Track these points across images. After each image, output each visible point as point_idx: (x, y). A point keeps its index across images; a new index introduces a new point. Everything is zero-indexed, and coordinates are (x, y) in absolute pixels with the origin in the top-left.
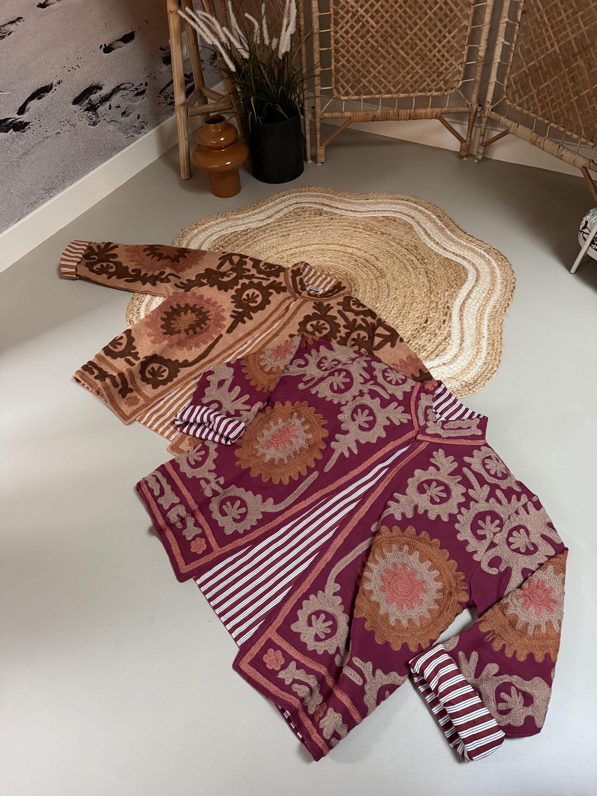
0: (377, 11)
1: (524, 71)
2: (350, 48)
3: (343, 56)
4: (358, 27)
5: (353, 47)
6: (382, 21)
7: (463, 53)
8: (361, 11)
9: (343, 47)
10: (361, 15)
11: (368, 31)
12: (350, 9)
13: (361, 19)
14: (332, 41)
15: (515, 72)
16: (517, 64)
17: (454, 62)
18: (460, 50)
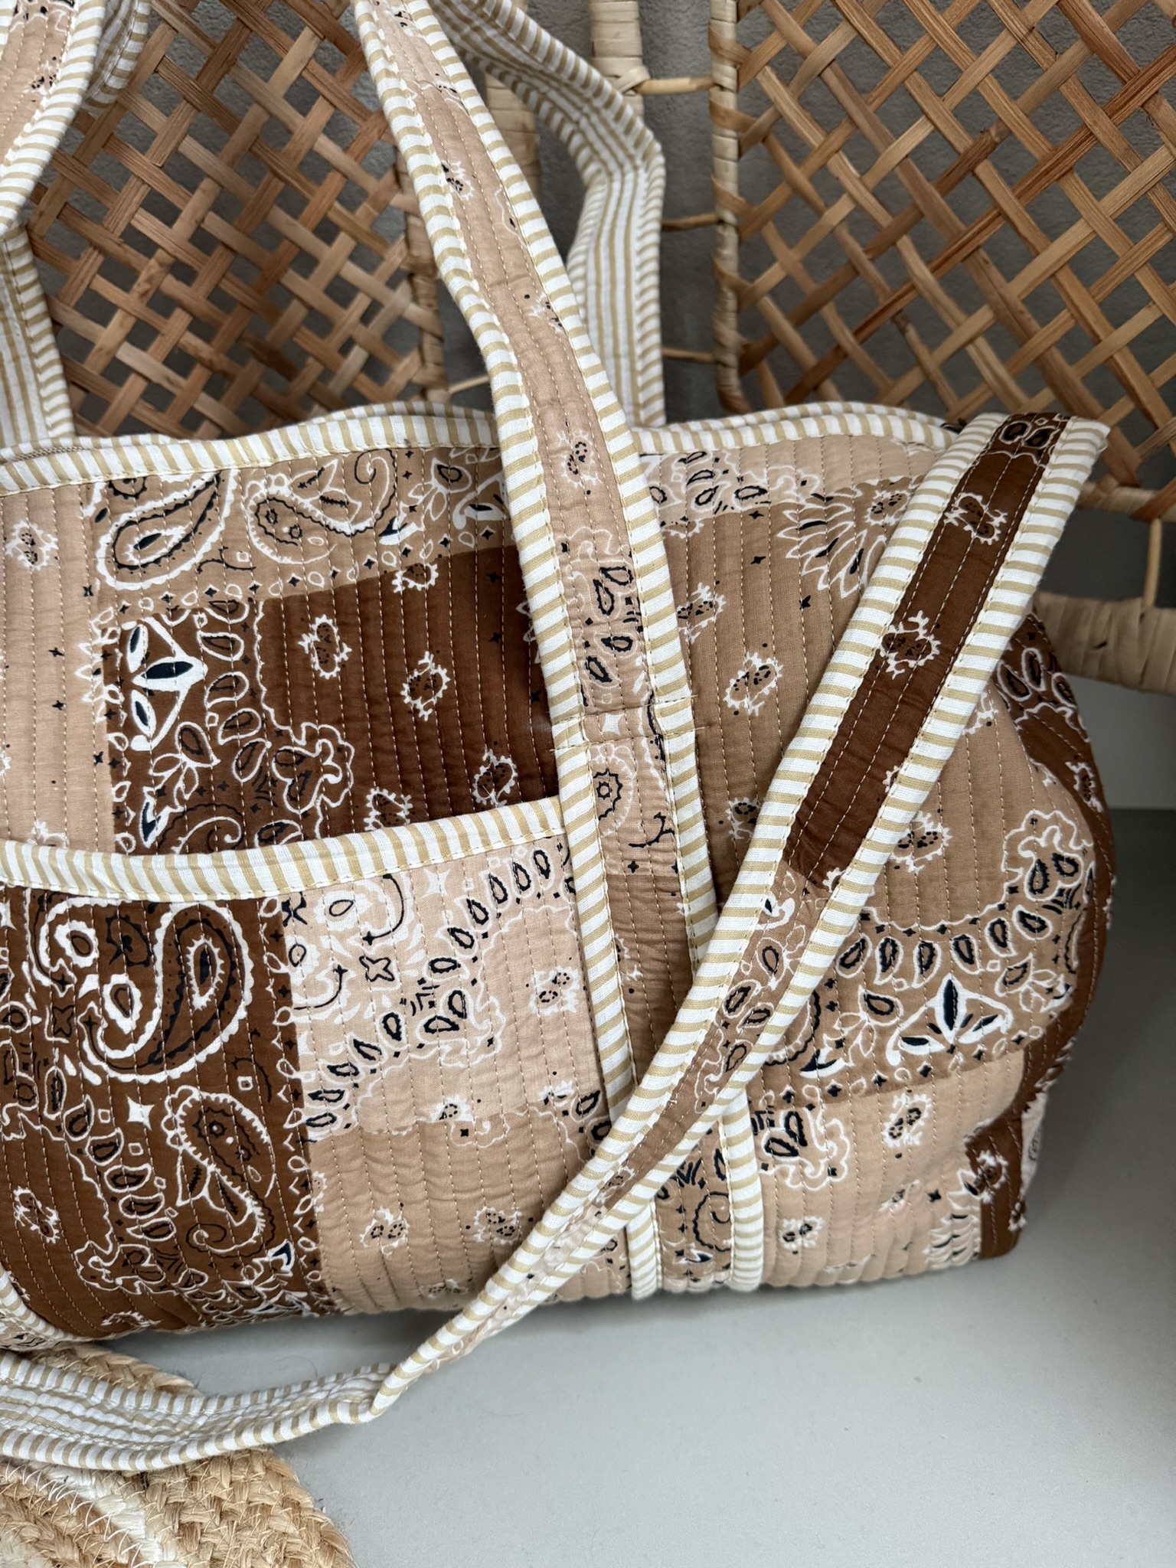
7: (397, 200)
15: (778, 246)
16: (780, 194)
17: (353, 273)
18: (370, 184)
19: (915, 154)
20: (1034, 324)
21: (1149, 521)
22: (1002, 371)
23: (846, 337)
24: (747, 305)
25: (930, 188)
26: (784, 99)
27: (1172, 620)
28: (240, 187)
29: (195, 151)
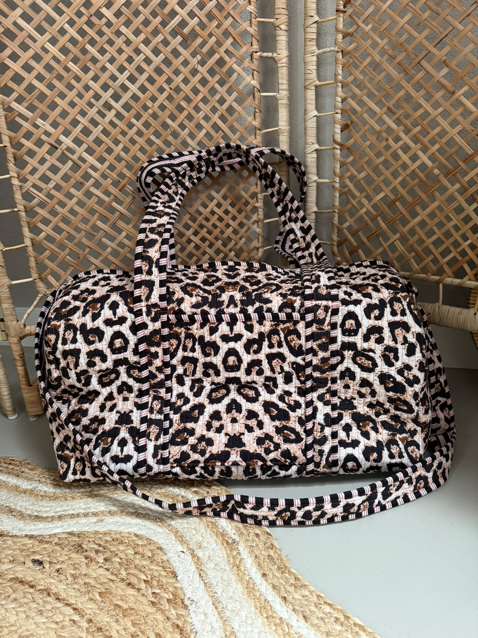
0: (98, 141)
2: (57, 206)
3: (46, 222)
4: (65, 168)
5: (62, 205)
6: (110, 158)
8: (67, 142)
9: (42, 205)
10: (69, 149)
11: (87, 177)
12: (44, 137)
13: (69, 155)
14: (18, 196)
15: (348, 218)
16: (349, 206)
17: (245, 221)
18: (251, 201)
19: (382, 199)
20: (410, 238)
21: (439, 284)
22: (403, 248)
23: (365, 239)
24: (340, 230)
25: (385, 207)
26: (351, 186)
27: (446, 308)
28: (222, 201)
29: (214, 193)
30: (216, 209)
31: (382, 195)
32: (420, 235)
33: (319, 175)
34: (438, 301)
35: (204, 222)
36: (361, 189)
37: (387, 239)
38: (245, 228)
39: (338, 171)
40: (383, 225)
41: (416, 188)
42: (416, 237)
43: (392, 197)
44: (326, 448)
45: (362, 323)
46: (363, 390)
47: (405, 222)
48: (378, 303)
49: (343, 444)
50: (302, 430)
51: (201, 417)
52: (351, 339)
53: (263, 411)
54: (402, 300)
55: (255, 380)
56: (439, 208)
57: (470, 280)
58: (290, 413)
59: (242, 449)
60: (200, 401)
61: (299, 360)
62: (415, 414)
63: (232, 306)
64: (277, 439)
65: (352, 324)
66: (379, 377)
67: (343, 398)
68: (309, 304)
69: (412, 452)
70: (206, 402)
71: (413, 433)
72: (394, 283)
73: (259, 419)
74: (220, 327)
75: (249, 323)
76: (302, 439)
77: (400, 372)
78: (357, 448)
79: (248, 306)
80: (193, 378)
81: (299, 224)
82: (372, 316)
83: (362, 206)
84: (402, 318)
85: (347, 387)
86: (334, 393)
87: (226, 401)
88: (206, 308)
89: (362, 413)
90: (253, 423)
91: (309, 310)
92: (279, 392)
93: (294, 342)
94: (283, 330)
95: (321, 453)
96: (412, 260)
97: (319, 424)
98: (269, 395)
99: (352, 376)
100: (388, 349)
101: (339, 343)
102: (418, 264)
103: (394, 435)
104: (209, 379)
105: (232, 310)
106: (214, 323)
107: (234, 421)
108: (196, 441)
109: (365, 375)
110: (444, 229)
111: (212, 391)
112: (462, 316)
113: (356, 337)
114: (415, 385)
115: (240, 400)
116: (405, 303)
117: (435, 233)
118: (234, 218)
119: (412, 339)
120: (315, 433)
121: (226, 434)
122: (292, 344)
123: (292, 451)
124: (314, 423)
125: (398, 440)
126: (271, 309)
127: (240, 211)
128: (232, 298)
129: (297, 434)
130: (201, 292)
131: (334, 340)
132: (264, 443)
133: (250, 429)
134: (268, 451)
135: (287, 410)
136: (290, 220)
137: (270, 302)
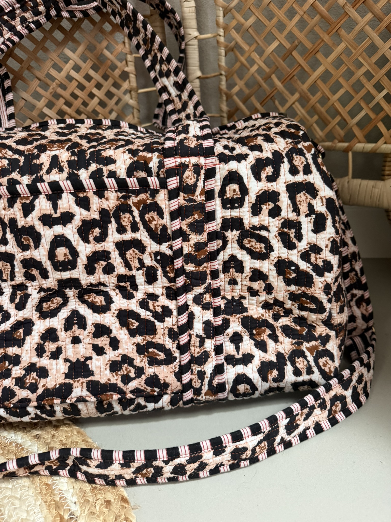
1: (260, 70)
7: (126, 69)
15: (237, 80)
16: (238, 65)
17: (113, 90)
18: (119, 64)
19: (275, 50)
20: (311, 96)
21: (348, 152)
23: (258, 105)
24: (229, 98)
25: (280, 59)
26: (238, 38)
27: (357, 182)
28: (81, 63)
29: (68, 52)
30: (73, 74)
31: (275, 44)
32: (323, 93)
33: (200, 29)
34: (347, 174)
35: (59, 90)
36: (250, 40)
37: (283, 101)
38: (115, 99)
39: (221, 20)
40: (278, 83)
41: (317, 29)
42: (319, 95)
43: (287, 45)
44: (208, 368)
45: (249, 187)
46: (256, 285)
47: (304, 76)
48: (271, 156)
49: (231, 360)
50: (175, 346)
51: (28, 338)
52: (235, 213)
53: (117, 324)
54: (305, 151)
55: (102, 280)
56: (347, 51)
57: (385, 143)
58: (157, 323)
59: (89, 379)
60: (25, 316)
61: (164, 248)
62: (327, 314)
63: (55, 171)
64: (140, 361)
65: (234, 191)
66: (275, 265)
67: (230, 298)
68: (170, 162)
69: (325, 365)
70: (35, 316)
71: (325, 339)
72: (293, 130)
73: (112, 335)
74: (37, 202)
75: (81, 195)
76: (175, 358)
77: (305, 256)
78: (250, 365)
79: (79, 169)
80: (13, 283)
81: (172, 78)
82: (263, 176)
83: (252, 62)
84: (306, 177)
85: (233, 282)
86: (216, 293)
87: (64, 313)
88: (15, 175)
89: (255, 316)
90: (104, 341)
91: (172, 172)
92: (139, 295)
93: (154, 223)
94: (137, 205)
95: (201, 375)
96: (315, 125)
97: (197, 336)
98: (125, 301)
99: (240, 267)
100: (287, 224)
101: (219, 220)
102: (322, 130)
103: (299, 344)
104: (35, 283)
105: (55, 176)
106: (27, 198)
107: (76, 340)
108: (23, 372)
109: (257, 264)
110: (353, 79)
111: (42, 300)
112: (377, 190)
113: (242, 209)
114: (326, 274)
115: (84, 310)
116: (309, 156)
117: (341, 86)
118: (99, 86)
119: (320, 207)
120: (192, 348)
121: (66, 360)
122: (153, 226)
123: (161, 377)
124: (190, 336)
125: (305, 350)
126: (115, 173)
127: (105, 77)
128: (55, 159)
129: (168, 352)
130: (10, 153)
131: (211, 216)
132: (120, 369)
133: (99, 351)
134: (126, 379)
135: (153, 319)
136: (161, 74)
137: (114, 161)
